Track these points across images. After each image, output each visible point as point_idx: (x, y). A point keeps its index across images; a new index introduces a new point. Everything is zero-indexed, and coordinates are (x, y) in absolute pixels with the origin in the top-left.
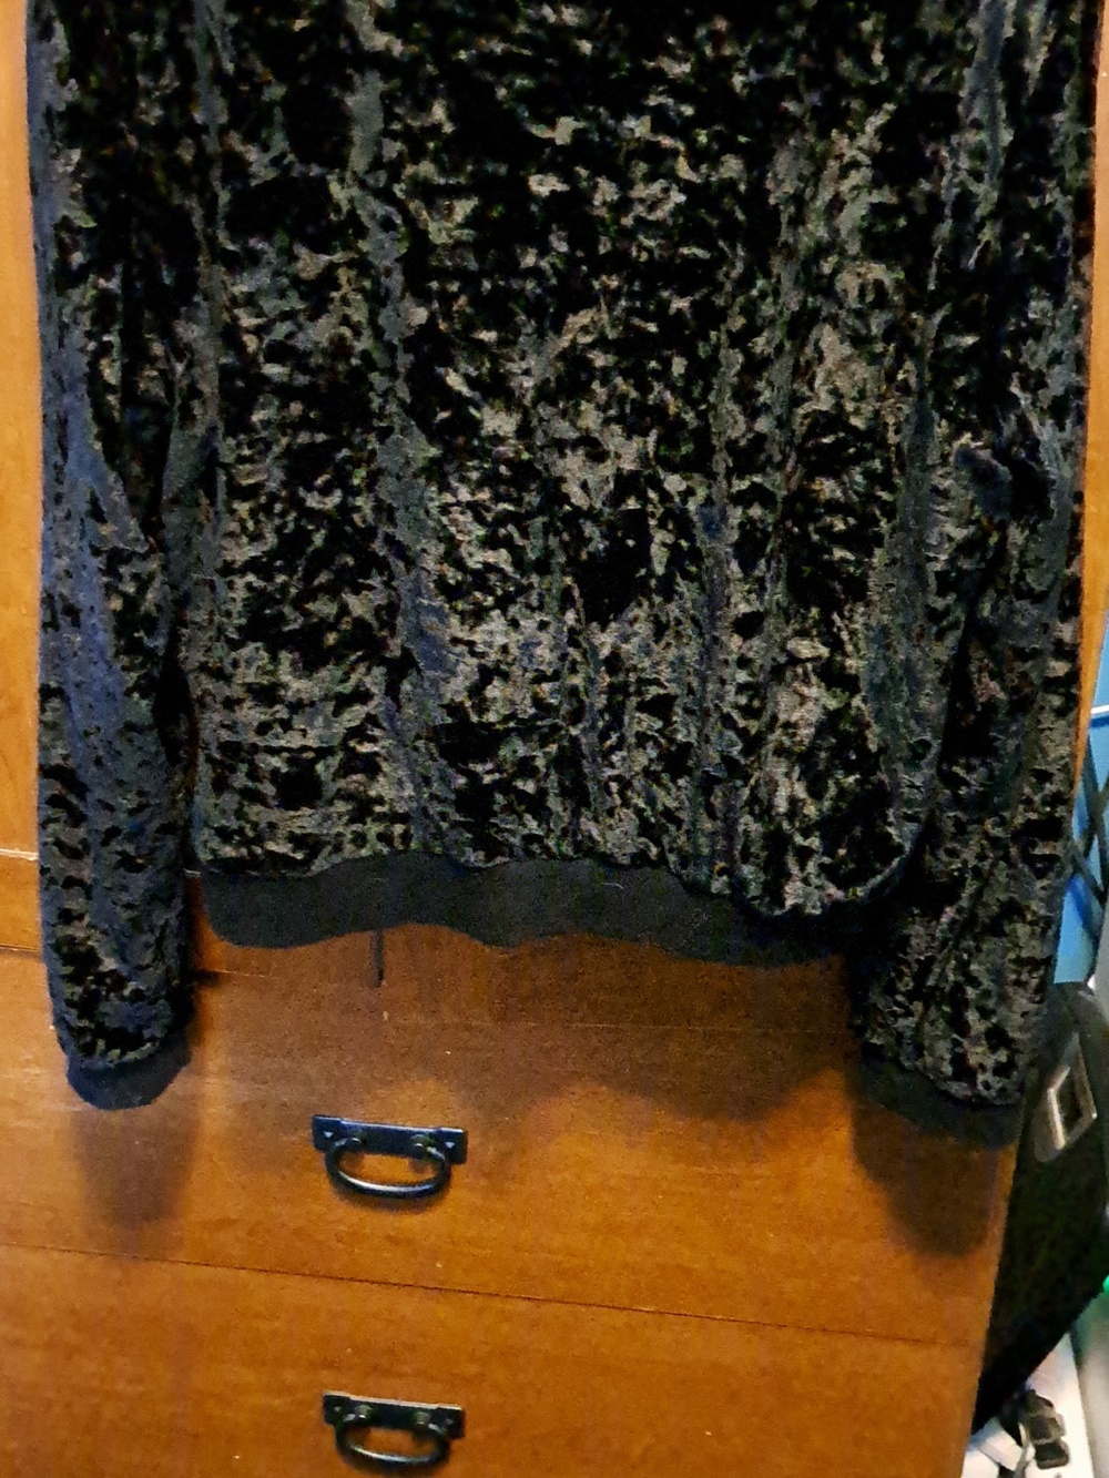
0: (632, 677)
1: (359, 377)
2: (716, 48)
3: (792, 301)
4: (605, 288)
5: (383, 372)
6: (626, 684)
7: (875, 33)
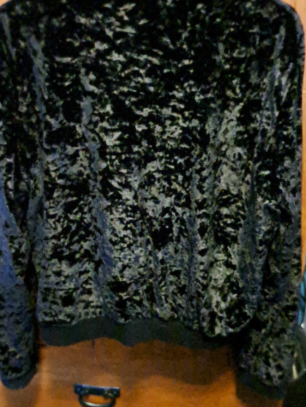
0: (168, 265)
1: (86, 181)
2: (190, 89)
3: (214, 159)
4: (158, 156)
5: (93, 180)
6: (166, 267)
7: (237, 84)
